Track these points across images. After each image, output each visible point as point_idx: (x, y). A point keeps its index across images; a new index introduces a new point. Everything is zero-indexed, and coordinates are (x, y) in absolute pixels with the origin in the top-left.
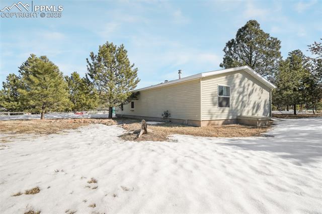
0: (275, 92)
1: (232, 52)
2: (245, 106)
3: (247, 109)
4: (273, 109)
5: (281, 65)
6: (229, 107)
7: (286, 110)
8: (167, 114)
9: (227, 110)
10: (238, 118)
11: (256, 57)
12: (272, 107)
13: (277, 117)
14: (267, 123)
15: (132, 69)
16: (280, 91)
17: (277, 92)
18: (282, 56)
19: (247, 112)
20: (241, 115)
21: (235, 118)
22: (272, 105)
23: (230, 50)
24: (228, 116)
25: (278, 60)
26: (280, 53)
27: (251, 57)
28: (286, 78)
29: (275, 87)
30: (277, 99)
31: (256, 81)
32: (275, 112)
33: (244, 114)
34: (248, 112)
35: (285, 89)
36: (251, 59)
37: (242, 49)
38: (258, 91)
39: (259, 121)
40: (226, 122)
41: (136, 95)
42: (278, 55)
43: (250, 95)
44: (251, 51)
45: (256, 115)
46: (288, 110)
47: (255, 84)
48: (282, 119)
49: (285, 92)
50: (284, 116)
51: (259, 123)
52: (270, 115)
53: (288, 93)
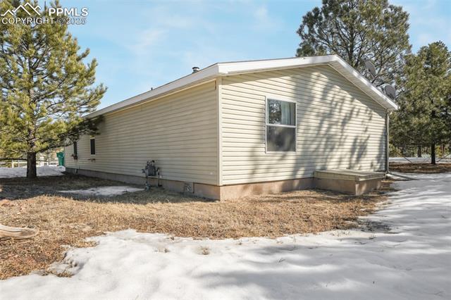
0: (396, 118)
1: (315, 36)
2: (332, 149)
3: (337, 154)
4: (392, 154)
5: (409, 64)
6: (294, 150)
7: (416, 155)
8: (152, 169)
9: (291, 157)
10: (315, 176)
11: (361, 47)
12: (389, 150)
13: (400, 172)
14: (378, 187)
15: (86, 62)
16: (406, 118)
17: (400, 119)
18: (410, 43)
19: (337, 162)
20: (324, 168)
21: (309, 176)
22: (389, 145)
23: (311, 31)
24: (295, 171)
25: (404, 52)
26: (408, 37)
27: (352, 47)
28: (418, 91)
29: (396, 107)
30: (401, 134)
31: (359, 93)
32: (398, 159)
33: (332, 166)
34: (340, 161)
35: (416, 113)
36: (352, 51)
37: (335, 30)
38: (363, 116)
39: (361, 184)
40: (288, 187)
41: (95, 125)
42: (404, 41)
43: (344, 123)
44: (352, 34)
45: (356, 169)
46: (420, 156)
47: (356, 100)
48: (409, 176)
49: (415, 120)
50: (413, 167)
51: (360, 187)
52: (386, 166)
53: (421, 121)
